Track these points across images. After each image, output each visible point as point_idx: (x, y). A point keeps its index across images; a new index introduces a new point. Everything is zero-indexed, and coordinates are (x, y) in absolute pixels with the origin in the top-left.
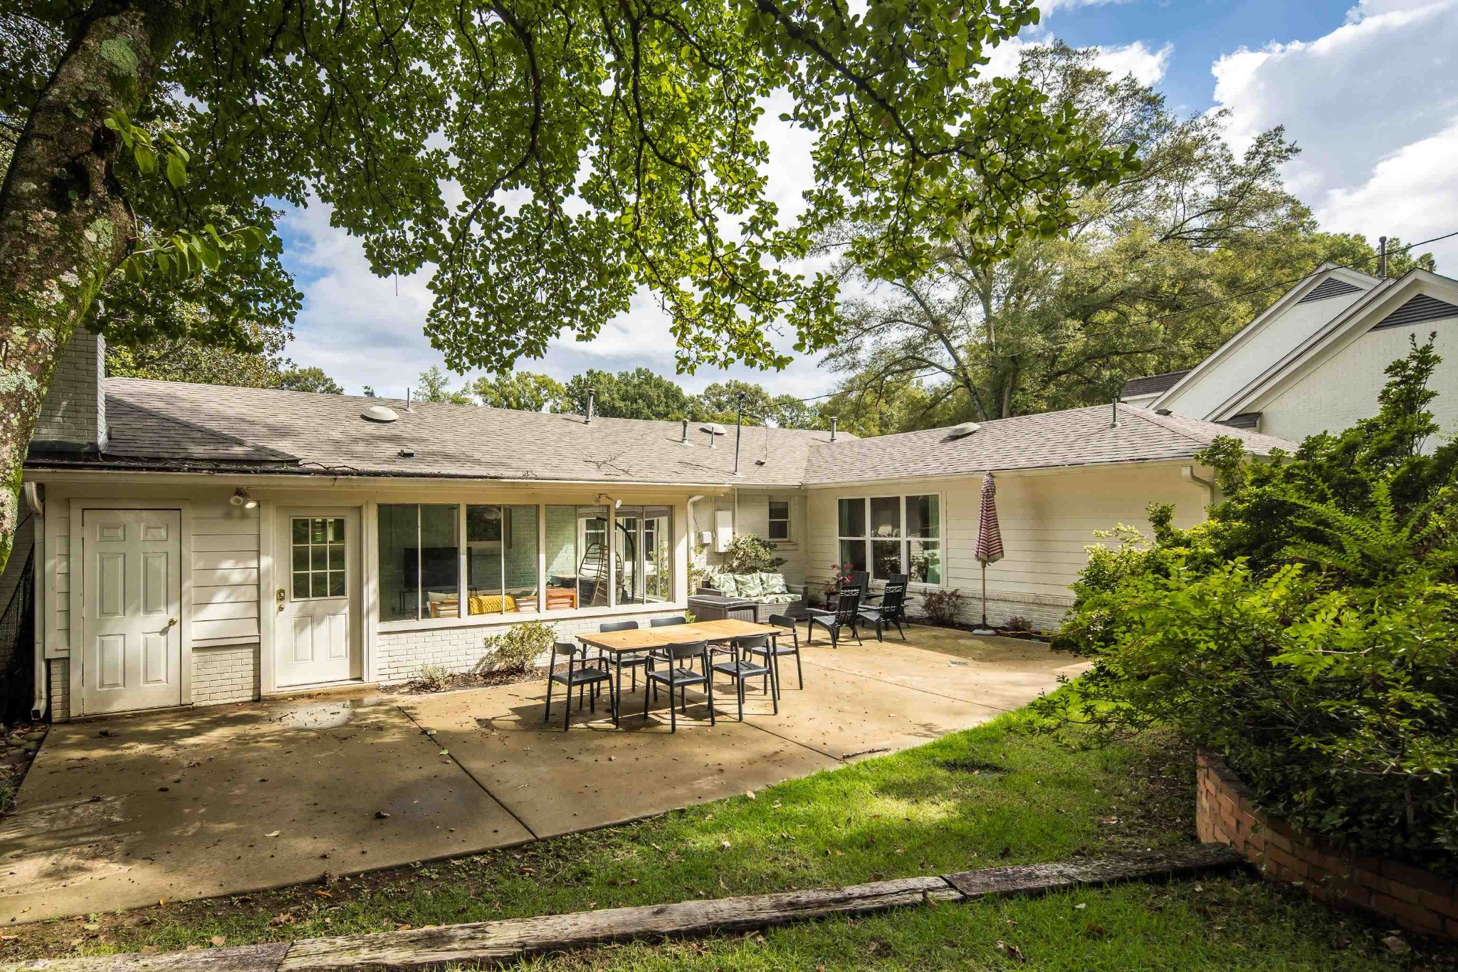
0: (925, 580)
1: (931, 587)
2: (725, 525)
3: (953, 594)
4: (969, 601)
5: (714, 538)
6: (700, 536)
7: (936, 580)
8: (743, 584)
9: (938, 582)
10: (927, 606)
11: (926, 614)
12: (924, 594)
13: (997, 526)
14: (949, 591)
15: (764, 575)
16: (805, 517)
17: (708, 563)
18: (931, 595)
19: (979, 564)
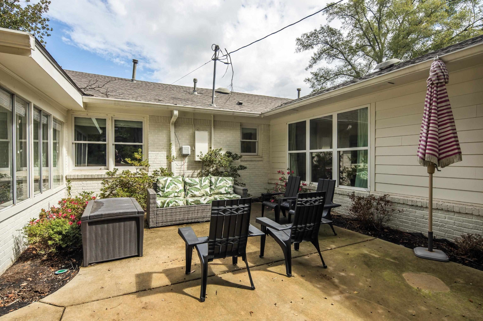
0: (353, 184)
1: (358, 190)
2: (202, 141)
3: (381, 199)
4: (399, 207)
5: (193, 151)
6: (181, 149)
7: (364, 184)
8: (190, 185)
9: (366, 187)
10: (355, 209)
11: (354, 215)
12: (352, 196)
13: (452, 121)
14: (378, 195)
15: (213, 179)
16: (268, 139)
17: (188, 169)
18: (360, 198)
19: (425, 170)
